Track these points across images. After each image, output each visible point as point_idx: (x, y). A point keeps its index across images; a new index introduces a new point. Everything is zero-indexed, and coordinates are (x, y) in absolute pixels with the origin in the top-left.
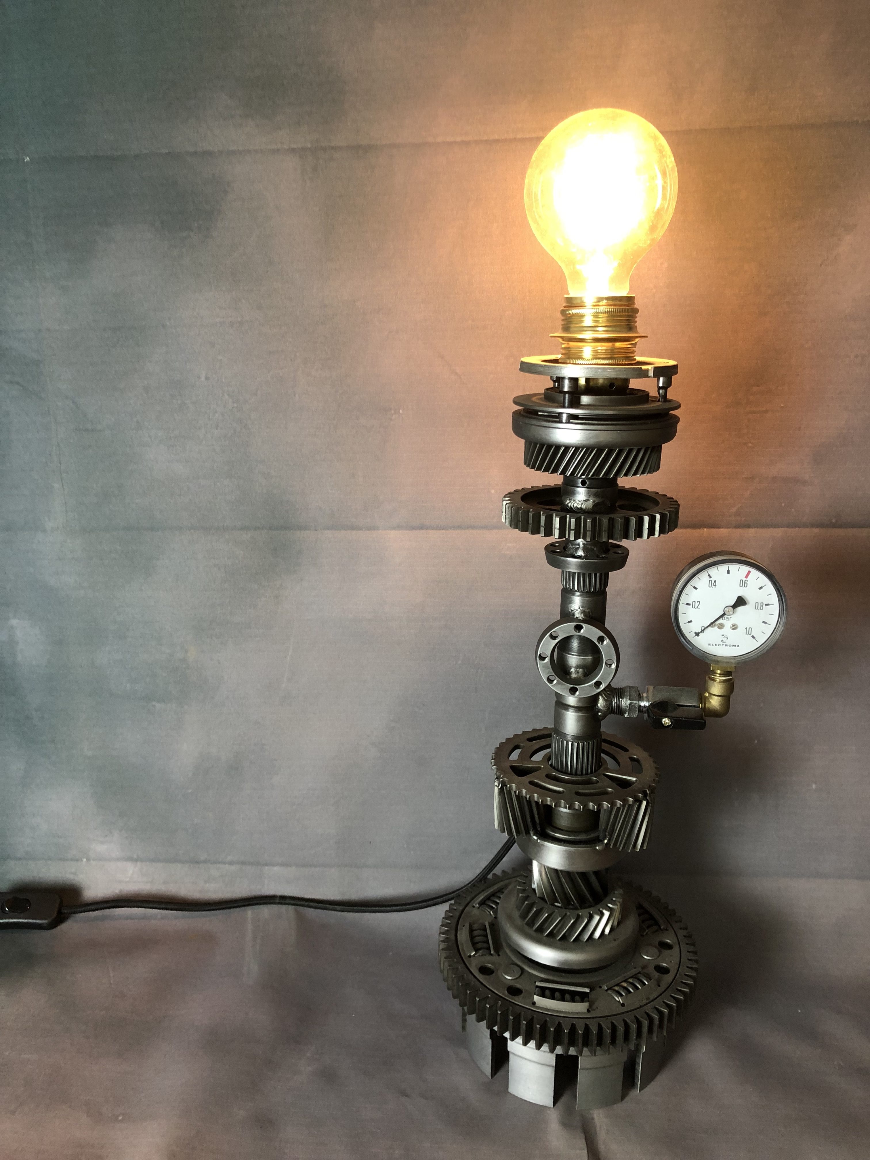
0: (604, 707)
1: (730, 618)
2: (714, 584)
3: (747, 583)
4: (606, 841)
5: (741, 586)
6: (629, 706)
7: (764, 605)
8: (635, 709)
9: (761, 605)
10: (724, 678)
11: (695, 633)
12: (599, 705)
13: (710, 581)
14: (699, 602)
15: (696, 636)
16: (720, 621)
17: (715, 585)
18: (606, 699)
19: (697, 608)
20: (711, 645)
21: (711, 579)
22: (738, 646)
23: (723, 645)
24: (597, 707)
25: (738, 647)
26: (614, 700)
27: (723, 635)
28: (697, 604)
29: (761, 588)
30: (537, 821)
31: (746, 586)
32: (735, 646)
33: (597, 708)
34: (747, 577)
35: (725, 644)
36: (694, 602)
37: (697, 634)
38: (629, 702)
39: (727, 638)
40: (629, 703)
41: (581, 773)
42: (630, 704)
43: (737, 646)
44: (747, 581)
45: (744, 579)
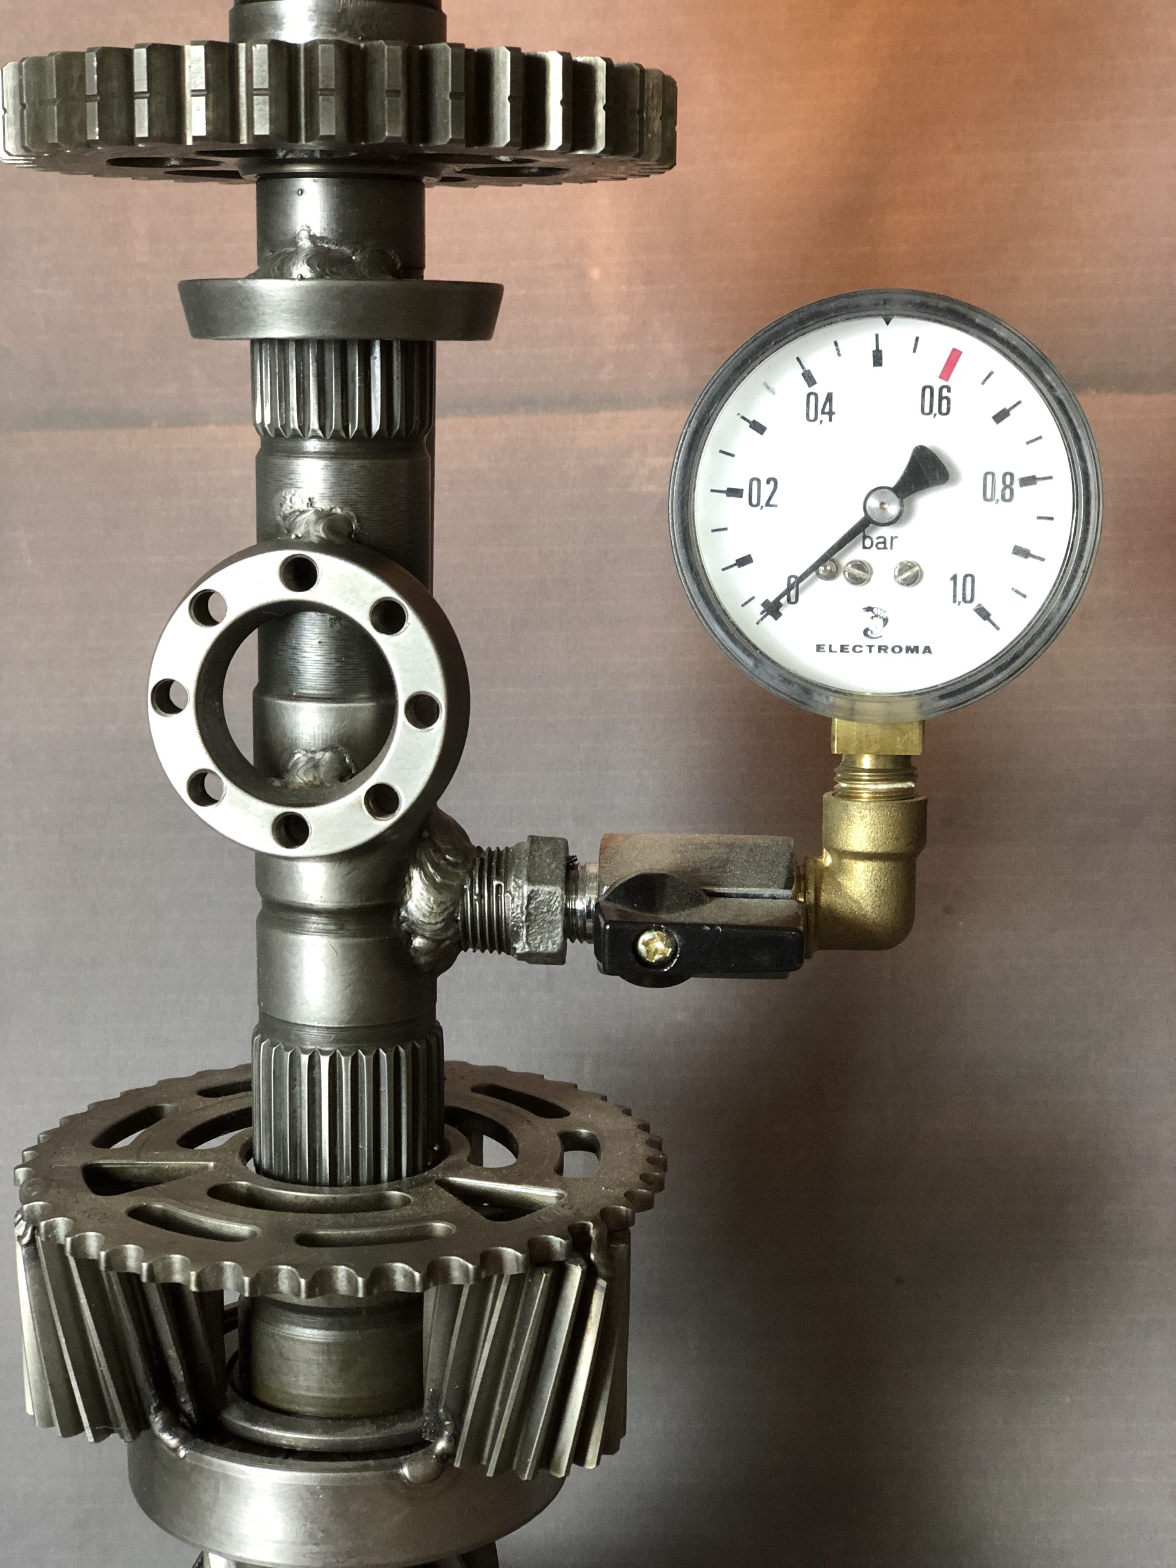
0: (431, 913)
1: (892, 539)
2: (827, 410)
3: (948, 399)
4: (441, 1445)
5: (927, 410)
6: (527, 907)
7: (1016, 485)
8: (548, 918)
9: (1004, 482)
10: (884, 787)
11: (766, 604)
12: (411, 905)
13: (809, 395)
14: (772, 483)
15: (770, 618)
16: (856, 553)
17: (831, 414)
18: (438, 879)
19: (768, 504)
20: (827, 648)
21: (813, 389)
22: (927, 650)
23: (870, 647)
24: (403, 913)
25: (927, 654)
26: (472, 888)
27: (869, 609)
28: (767, 490)
29: (1001, 416)
30: (178, 1373)
31: (944, 410)
32: (916, 649)
33: (404, 918)
34: (946, 374)
35: (876, 643)
36: (755, 483)
37: (773, 609)
38: (526, 889)
39: (886, 621)
40: (526, 895)
41: (349, 1177)
42: (530, 898)
43: (921, 650)
44: (949, 390)
45: (937, 384)
